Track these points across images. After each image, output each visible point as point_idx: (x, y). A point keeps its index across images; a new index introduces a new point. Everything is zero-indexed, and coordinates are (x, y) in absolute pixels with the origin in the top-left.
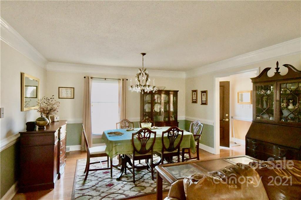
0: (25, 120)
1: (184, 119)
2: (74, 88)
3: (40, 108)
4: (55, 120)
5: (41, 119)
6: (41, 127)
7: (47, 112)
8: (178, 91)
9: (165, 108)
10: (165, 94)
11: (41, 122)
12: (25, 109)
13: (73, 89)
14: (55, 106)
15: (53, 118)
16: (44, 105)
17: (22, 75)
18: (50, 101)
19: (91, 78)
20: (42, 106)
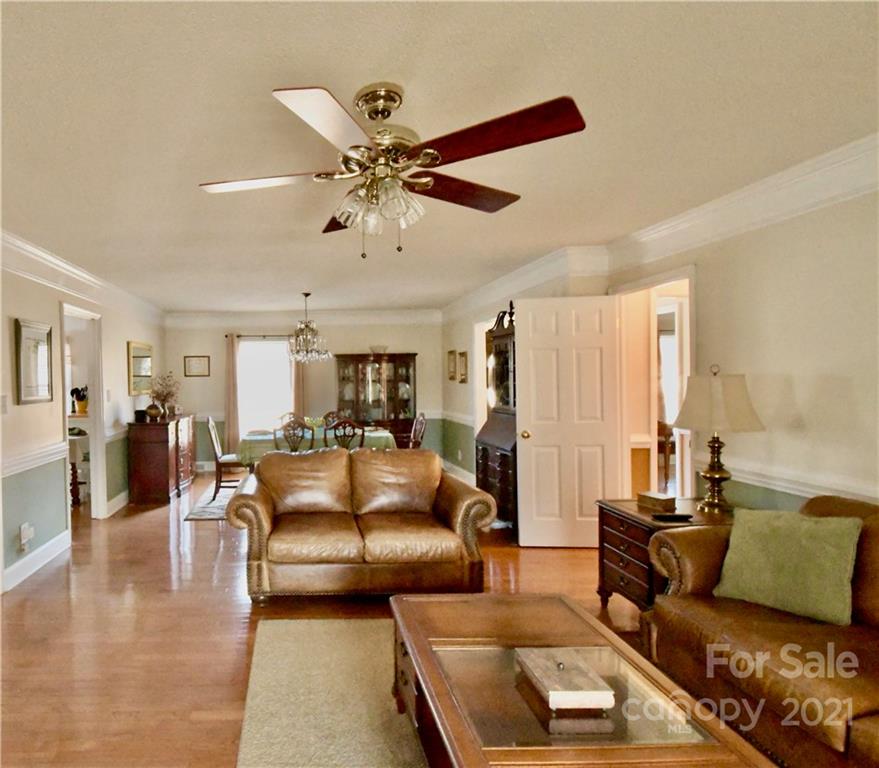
0: (134, 406)
1: (439, 417)
2: (209, 357)
3: (154, 392)
4: (177, 412)
5: (153, 407)
6: (153, 419)
7: (163, 397)
8: (416, 354)
9: (389, 392)
10: (389, 361)
11: (153, 412)
12: (133, 393)
13: (206, 359)
14: (174, 389)
15: (172, 409)
16: (157, 388)
17: (128, 344)
18: (167, 382)
19: (238, 336)
20: (156, 389)
